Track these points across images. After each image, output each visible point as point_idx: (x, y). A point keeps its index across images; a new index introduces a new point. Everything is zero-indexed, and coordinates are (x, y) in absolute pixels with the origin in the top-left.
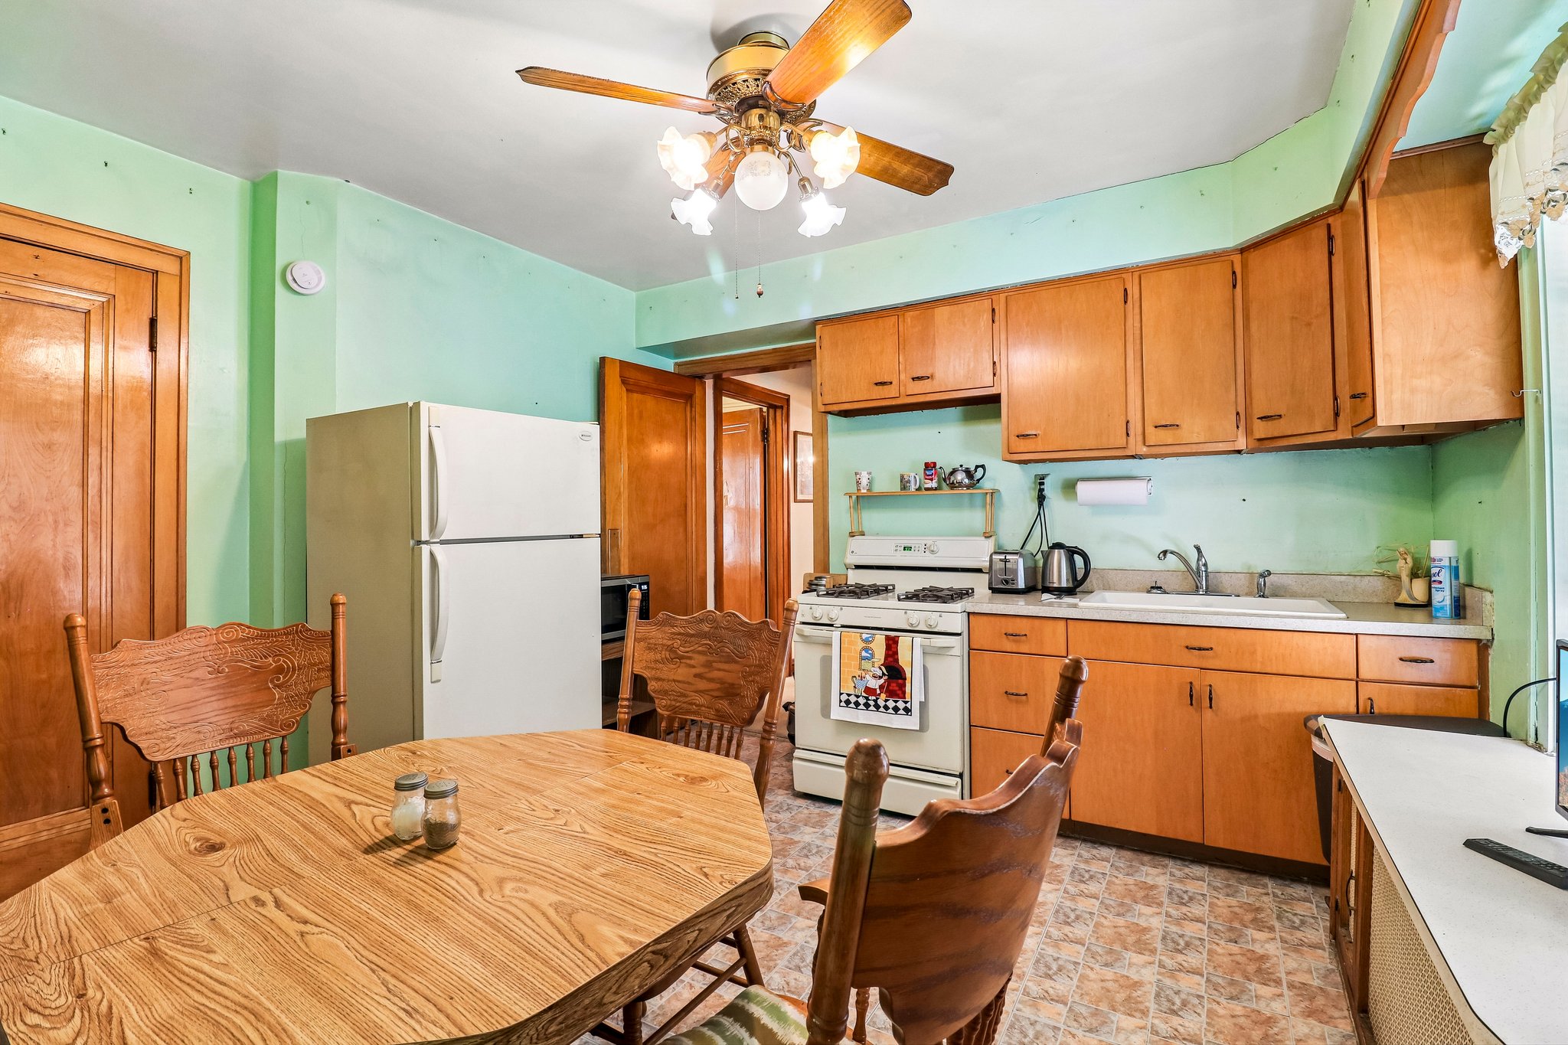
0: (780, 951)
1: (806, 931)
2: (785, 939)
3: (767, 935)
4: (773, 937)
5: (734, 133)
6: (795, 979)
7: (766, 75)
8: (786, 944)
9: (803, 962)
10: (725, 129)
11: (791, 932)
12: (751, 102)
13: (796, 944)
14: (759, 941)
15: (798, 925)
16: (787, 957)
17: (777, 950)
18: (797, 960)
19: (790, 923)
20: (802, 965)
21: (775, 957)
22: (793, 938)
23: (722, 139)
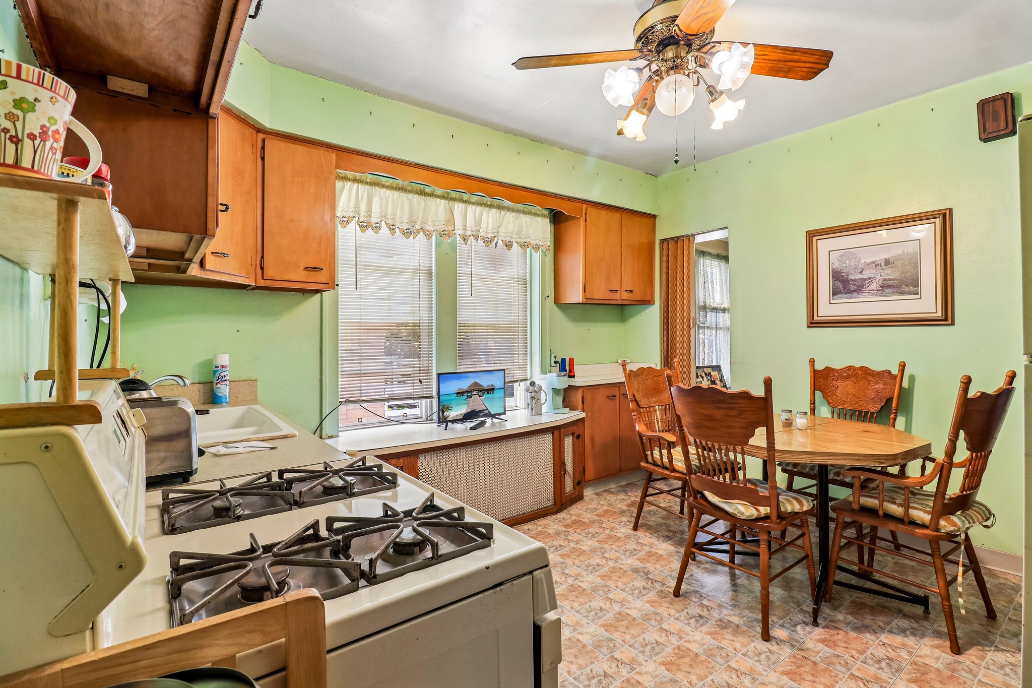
0: (669, 659)
1: (644, 671)
2: (663, 668)
3: (678, 675)
4: (673, 673)
5: (654, 67)
6: (661, 637)
7: (675, 21)
8: (664, 664)
9: (653, 647)
10: (648, 64)
11: (657, 673)
12: (665, 42)
13: (655, 662)
14: (685, 672)
15: (650, 678)
16: (664, 653)
17: (671, 660)
18: (657, 649)
19: (656, 682)
20: (654, 645)
21: (674, 655)
22: (656, 667)
23: (646, 73)
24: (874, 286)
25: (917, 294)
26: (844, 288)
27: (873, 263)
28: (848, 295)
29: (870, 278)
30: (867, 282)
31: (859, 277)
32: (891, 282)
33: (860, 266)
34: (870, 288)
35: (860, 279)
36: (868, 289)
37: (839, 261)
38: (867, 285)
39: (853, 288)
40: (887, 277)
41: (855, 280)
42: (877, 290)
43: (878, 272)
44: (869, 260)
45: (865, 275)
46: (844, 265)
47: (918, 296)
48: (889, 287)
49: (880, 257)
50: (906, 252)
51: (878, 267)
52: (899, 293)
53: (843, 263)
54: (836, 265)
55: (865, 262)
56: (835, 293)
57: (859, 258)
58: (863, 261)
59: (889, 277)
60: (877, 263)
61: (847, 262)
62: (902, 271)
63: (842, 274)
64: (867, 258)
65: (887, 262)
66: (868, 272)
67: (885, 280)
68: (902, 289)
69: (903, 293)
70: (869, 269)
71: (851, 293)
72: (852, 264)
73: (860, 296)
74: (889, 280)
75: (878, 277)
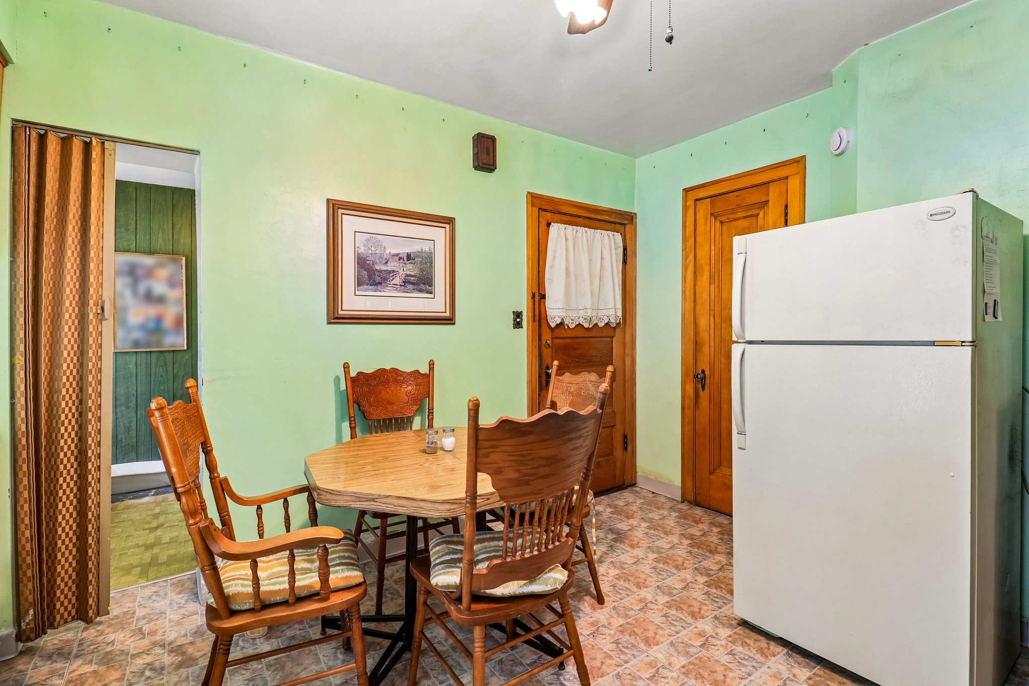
24: (397, 281)
25: (431, 293)
26: (370, 278)
27: (397, 255)
28: (373, 287)
29: (394, 271)
30: (391, 275)
31: (384, 268)
32: (412, 278)
33: (385, 256)
34: (394, 282)
35: (385, 271)
36: (392, 282)
37: (365, 246)
38: (391, 278)
39: (378, 279)
40: (408, 273)
41: (380, 271)
42: (401, 285)
43: (401, 266)
44: (394, 252)
45: (389, 267)
46: (370, 252)
47: (432, 296)
48: (410, 283)
49: (403, 250)
50: (424, 251)
51: (401, 261)
52: (419, 291)
53: (369, 249)
54: (362, 250)
55: (390, 253)
56: (360, 283)
57: (385, 247)
58: (388, 252)
59: (410, 273)
60: (400, 256)
61: (373, 249)
62: (421, 268)
63: (368, 262)
64: (393, 248)
65: (409, 257)
66: (392, 264)
67: (407, 275)
68: (420, 287)
69: (421, 291)
70: (394, 261)
71: (376, 285)
72: (378, 252)
73: (385, 290)
74: (410, 276)
75: (401, 272)
